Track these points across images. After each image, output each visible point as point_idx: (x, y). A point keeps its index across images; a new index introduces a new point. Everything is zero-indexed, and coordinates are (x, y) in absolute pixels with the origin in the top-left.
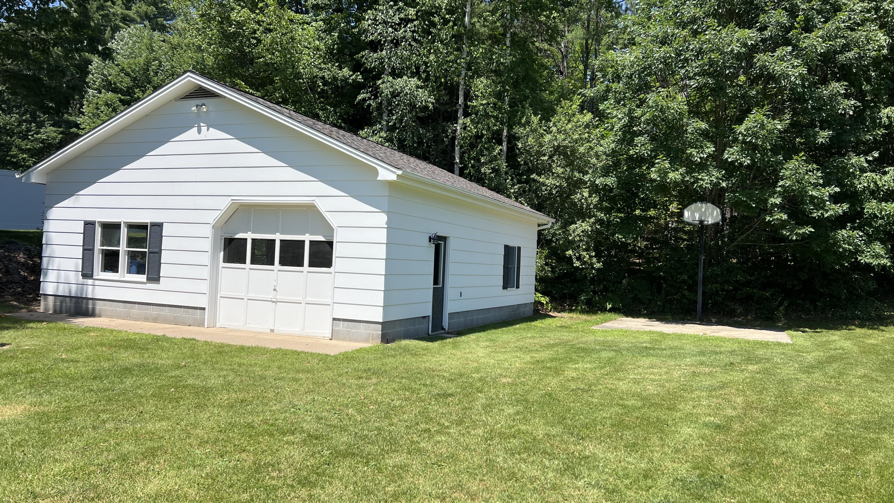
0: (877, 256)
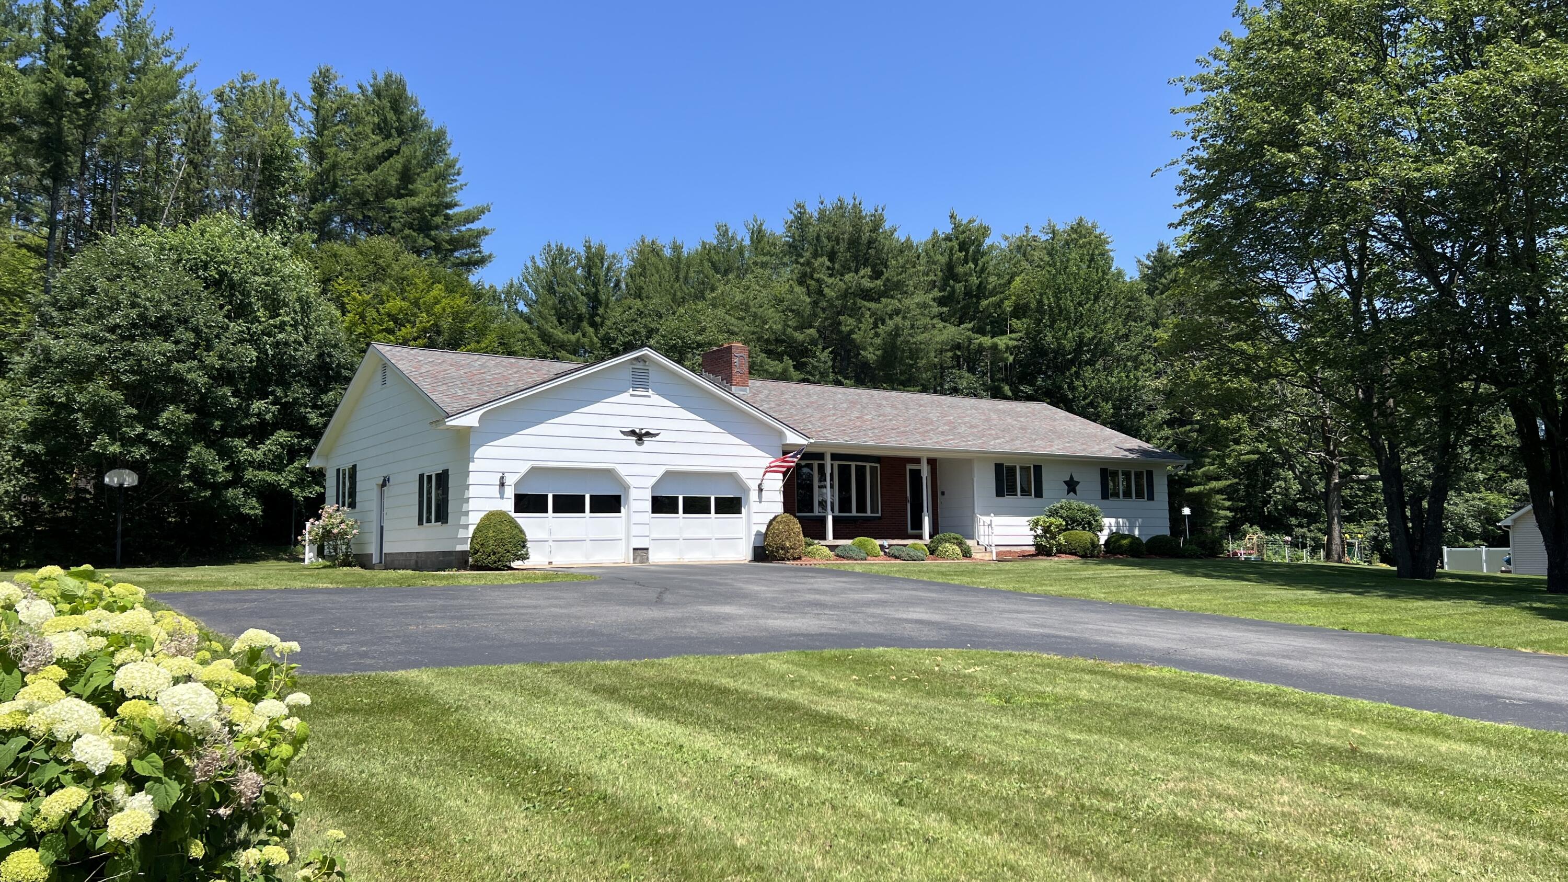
0: (253, 508)
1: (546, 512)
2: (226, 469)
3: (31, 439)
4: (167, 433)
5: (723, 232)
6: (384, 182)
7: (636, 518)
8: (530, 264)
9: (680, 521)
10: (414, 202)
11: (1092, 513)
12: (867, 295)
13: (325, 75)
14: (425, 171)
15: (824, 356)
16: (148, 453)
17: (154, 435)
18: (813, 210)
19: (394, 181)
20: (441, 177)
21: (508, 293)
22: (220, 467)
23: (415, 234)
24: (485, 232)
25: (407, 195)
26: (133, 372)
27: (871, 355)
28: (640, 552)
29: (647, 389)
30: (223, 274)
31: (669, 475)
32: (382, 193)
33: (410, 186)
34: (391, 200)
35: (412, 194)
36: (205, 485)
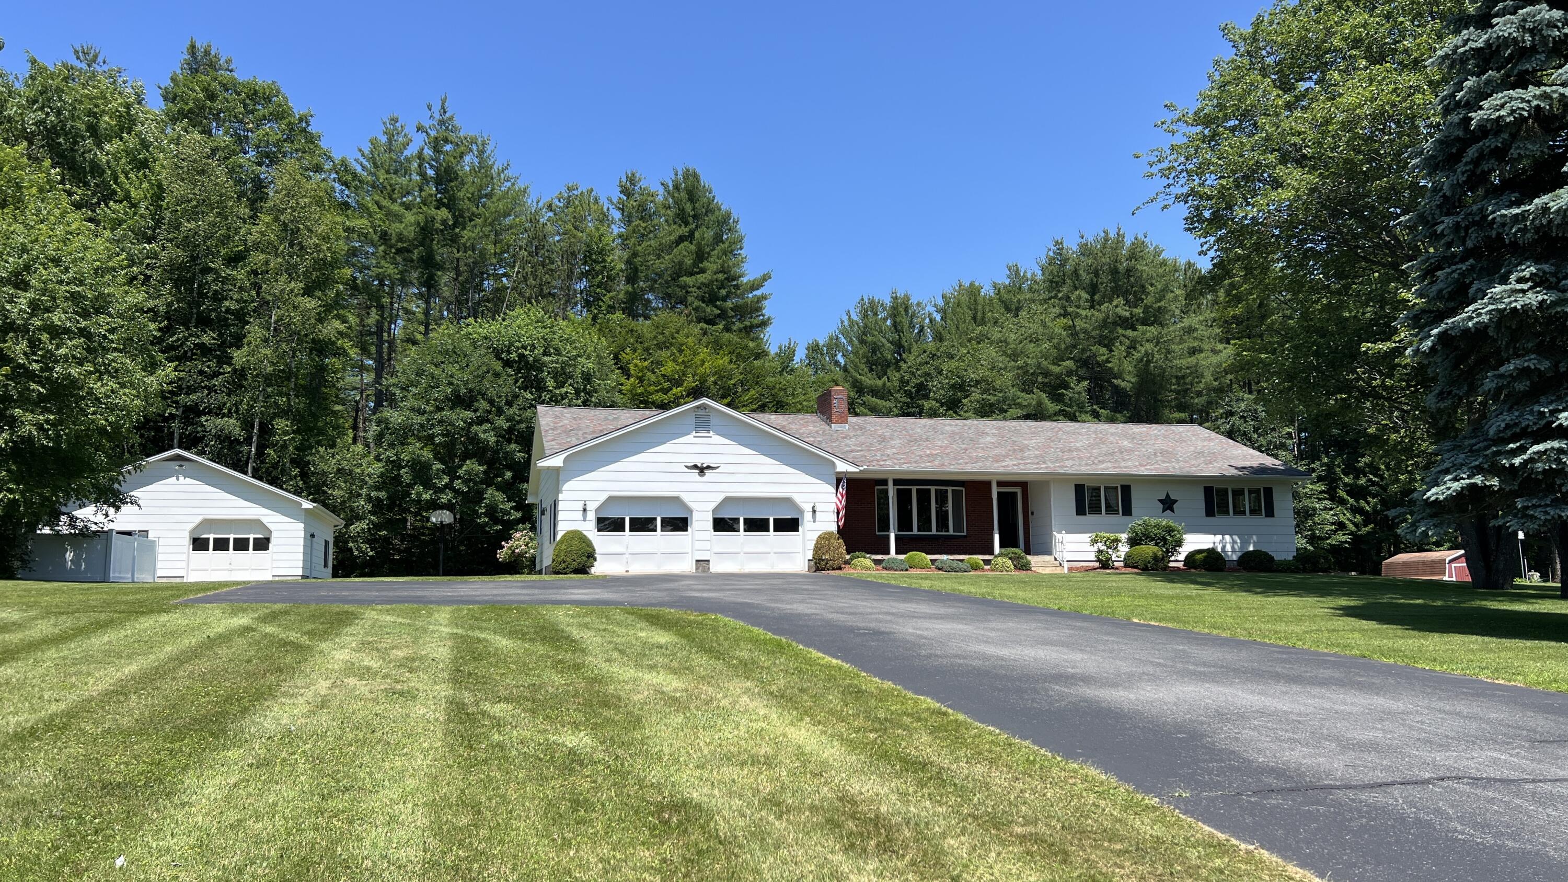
1: (624, 531)
2: (516, 508)
3: (378, 489)
4: (466, 482)
5: (1015, 272)
6: (681, 263)
7: (698, 535)
8: (845, 319)
9: (741, 539)
10: (702, 278)
11: (1170, 530)
12: (1128, 323)
13: (632, 180)
14: (714, 249)
15: (1079, 388)
16: (454, 497)
17: (457, 484)
18: (1072, 245)
19: (688, 261)
20: (729, 252)
21: (829, 347)
22: (508, 506)
23: (704, 305)
24: (764, 297)
25: (698, 273)
26: (443, 435)
27: (1127, 382)
28: (702, 563)
29: (708, 431)
30: (522, 356)
31: (728, 501)
32: (679, 271)
33: (700, 265)
34: (685, 278)
35: (703, 271)
36: (496, 521)
